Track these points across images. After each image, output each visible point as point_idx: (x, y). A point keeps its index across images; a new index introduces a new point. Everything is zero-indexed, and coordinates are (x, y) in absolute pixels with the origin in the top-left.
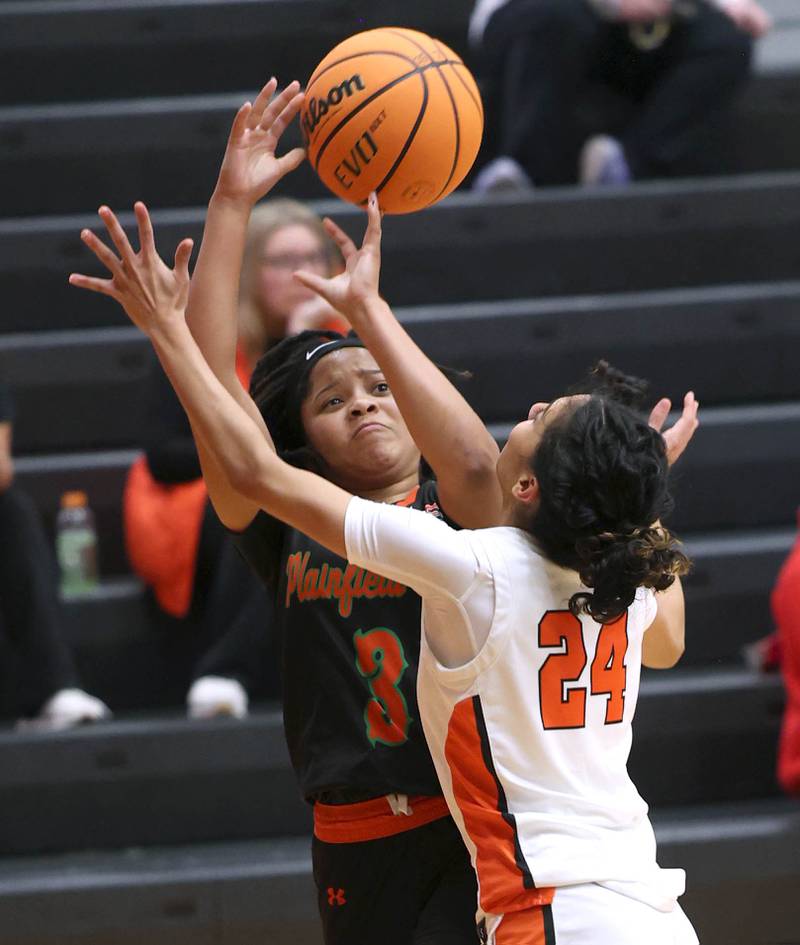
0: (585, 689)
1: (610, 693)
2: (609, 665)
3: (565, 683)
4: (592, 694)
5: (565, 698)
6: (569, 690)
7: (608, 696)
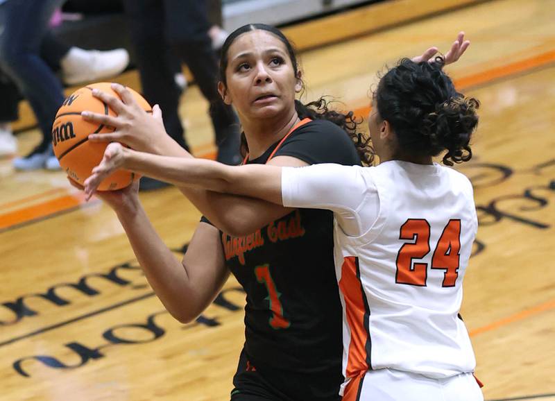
0: (426, 264)
1: (447, 269)
2: (448, 253)
3: (413, 260)
4: (432, 268)
5: (412, 268)
6: (415, 264)
7: (445, 271)
